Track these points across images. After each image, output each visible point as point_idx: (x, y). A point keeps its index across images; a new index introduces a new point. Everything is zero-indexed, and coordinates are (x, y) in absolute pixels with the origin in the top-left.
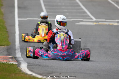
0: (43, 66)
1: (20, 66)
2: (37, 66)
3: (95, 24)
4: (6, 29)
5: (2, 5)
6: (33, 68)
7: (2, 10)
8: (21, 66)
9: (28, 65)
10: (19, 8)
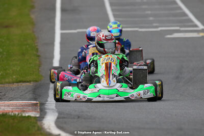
0: (85, 119)
1: (42, 120)
2: (74, 118)
3: (201, 34)
4: (37, 50)
5: (33, 7)
6: (65, 123)
7: (33, 16)
8: (44, 119)
9: (58, 118)
10: (63, 10)
